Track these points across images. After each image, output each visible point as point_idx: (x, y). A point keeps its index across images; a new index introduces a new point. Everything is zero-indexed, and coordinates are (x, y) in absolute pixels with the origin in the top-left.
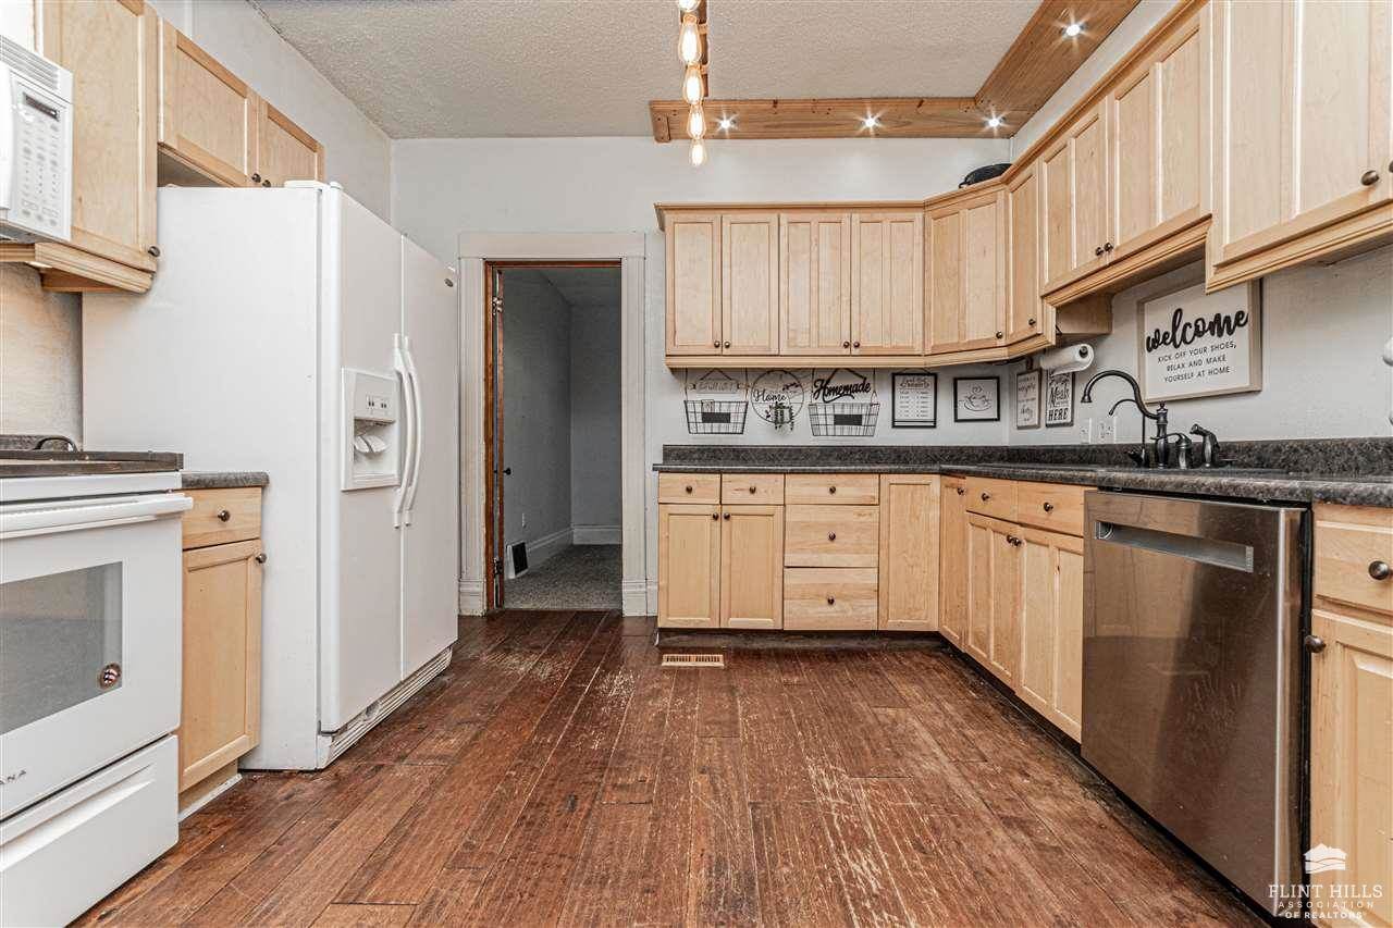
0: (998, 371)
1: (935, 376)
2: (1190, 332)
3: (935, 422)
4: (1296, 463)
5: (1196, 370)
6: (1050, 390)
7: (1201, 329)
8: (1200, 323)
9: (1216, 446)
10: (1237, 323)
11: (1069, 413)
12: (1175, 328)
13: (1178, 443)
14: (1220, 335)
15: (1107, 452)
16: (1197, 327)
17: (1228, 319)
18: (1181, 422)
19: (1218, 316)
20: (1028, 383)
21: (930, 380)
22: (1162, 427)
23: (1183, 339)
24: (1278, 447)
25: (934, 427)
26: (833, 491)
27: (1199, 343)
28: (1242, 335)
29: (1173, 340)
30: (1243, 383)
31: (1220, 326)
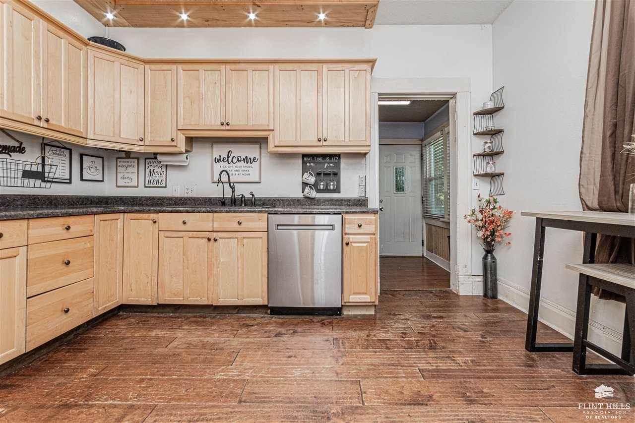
0: (101, 154)
1: (71, 151)
2: (235, 160)
3: (70, 179)
4: (275, 204)
5: (237, 173)
6: (148, 171)
7: (240, 159)
8: (239, 158)
9: (255, 199)
10: (254, 161)
11: (164, 182)
12: (228, 158)
13: (242, 198)
14: (247, 163)
15: (194, 200)
16: (238, 159)
17: (250, 158)
18: (243, 191)
19: (246, 157)
20: (130, 164)
21: (67, 152)
22: (233, 192)
23: (232, 161)
24: (269, 200)
25: (70, 183)
26: (68, 228)
27: (238, 164)
28: (255, 165)
29: (228, 160)
30: (257, 180)
31: (246, 160)
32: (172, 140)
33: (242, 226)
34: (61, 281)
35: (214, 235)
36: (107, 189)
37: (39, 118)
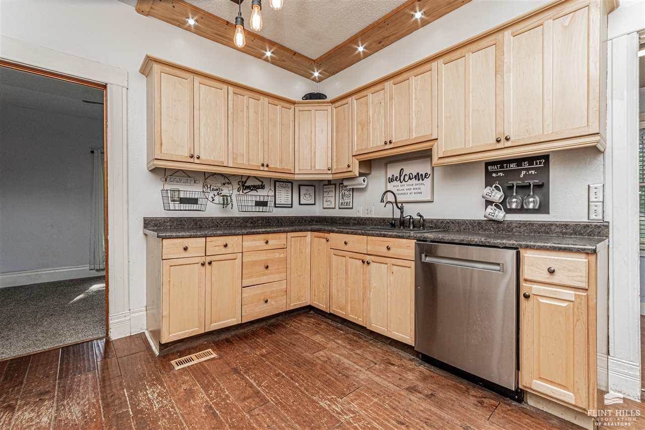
0: (314, 183)
1: (292, 183)
2: (407, 178)
3: (292, 204)
4: (449, 227)
5: (409, 192)
6: (341, 194)
7: (411, 177)
8: (411, 175)
9: (424, 221)
10: (425, 177)
11: (351, 204)
12: (400, 176)
13: (410, 219)
14: (419, 180)
15: (371, 220)
16: (410, 176)
17: (422, 175)
18: (411, 211)
19: (418, 174)
20: (330, 189)
21: (290, 185)
22: (402, 213)
23: (404, 180)
24: (442, 221)
25: (292, 207)
26: (267, 242)
27: (410, 182)
28: (428, 181)
29: (400, 179)
30: (429, 198)
31: (418, 177)
32: (349, 166)
33: (391, 252)
34: (264, 279)
35: (368, 258)
36: (317, 211)
37: (263, 165)
